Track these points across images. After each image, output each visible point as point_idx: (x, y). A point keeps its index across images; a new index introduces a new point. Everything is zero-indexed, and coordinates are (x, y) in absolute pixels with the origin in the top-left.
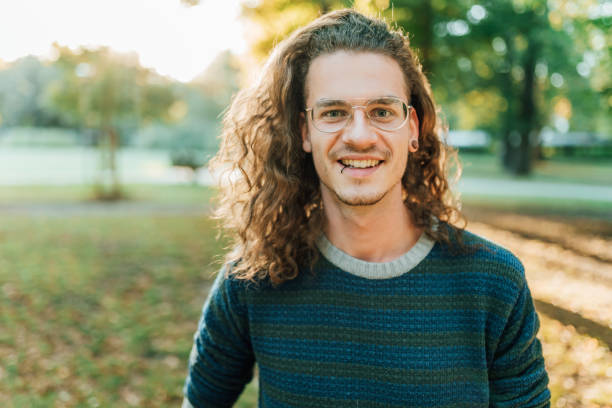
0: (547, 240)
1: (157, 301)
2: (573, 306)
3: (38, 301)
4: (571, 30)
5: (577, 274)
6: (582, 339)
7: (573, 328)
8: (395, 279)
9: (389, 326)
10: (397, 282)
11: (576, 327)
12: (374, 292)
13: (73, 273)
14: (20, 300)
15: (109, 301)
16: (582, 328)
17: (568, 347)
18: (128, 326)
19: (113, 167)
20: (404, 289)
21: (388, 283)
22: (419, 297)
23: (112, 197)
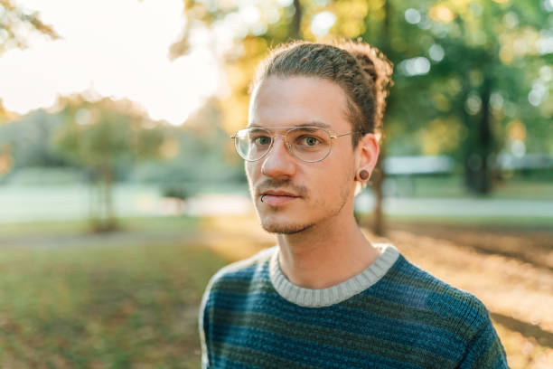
0: (508, 255)
1: (139, 326)
2: (532, 319)
3: (28, 328)
4: (522, 65)
5: (536, 287)
6: (544, 350)
7: (534, 339)
8: (323, 309)
9: (305, 358)
10: (323, 313)
11: (537, 338)
12: (300, 320)
13: (63, 301)
14: (12, 329)
15: (94, 327)
16: (543, 340)
17: (530, 360)
18: (110, 351)
19: (109, 201)
20: (330, 321)
21: (316, 312)
22: (343, 333)
23: (106, 228)
